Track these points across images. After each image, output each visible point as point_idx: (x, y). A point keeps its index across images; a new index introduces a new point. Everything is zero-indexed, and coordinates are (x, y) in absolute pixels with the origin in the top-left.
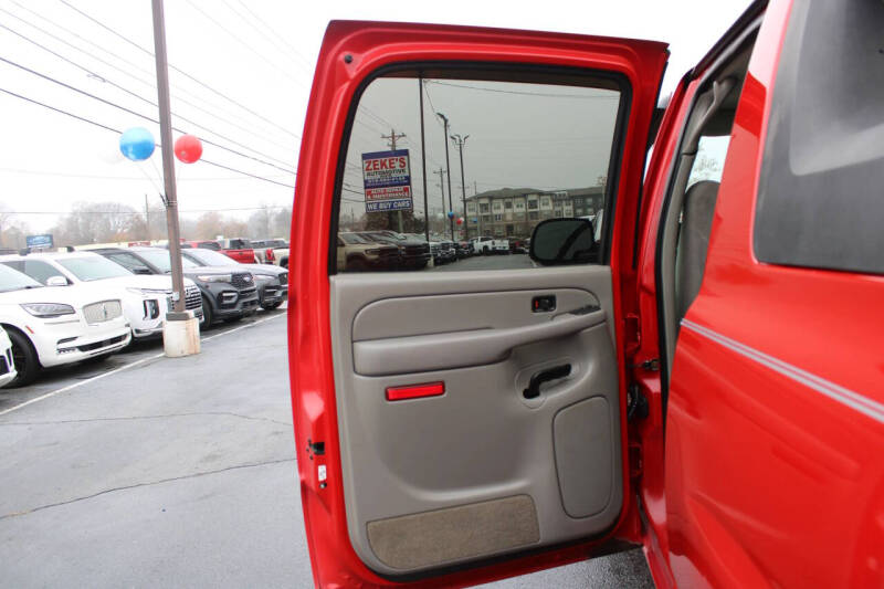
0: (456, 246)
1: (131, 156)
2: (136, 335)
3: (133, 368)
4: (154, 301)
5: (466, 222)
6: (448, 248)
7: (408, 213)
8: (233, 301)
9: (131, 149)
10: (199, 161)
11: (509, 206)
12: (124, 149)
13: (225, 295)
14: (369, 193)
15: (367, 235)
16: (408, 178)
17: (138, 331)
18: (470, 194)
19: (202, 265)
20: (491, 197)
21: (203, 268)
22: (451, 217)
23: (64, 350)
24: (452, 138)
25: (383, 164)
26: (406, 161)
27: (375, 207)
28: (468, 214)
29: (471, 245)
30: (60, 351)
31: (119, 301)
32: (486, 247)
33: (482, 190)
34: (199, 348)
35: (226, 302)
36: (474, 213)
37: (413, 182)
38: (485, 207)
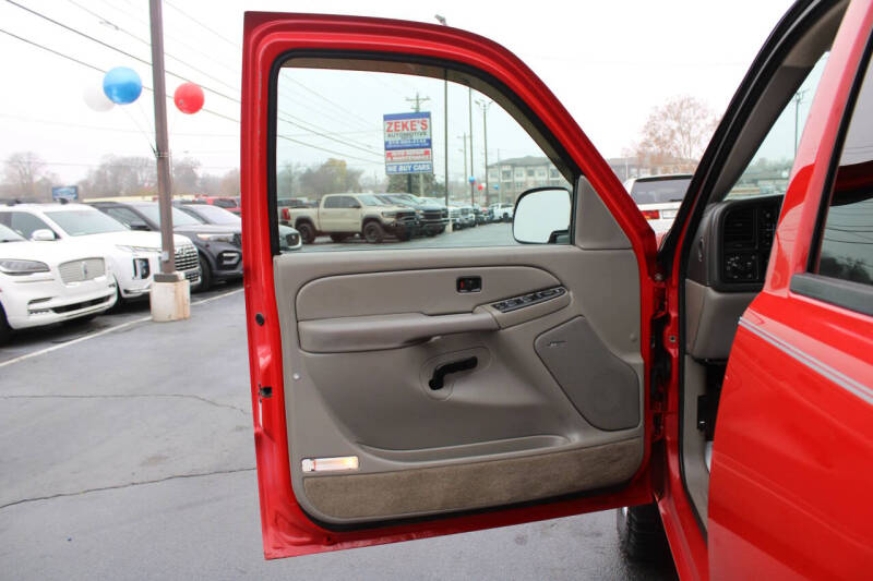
0: (477, 213)
1: (116, 98)
2: (124, 295)
3: (114, 332)
4: (146, 261)
5: (487, 188)
6: (467, 214)
7: (429, 177)
8: (233, 262)
9: (115, 92)
10: (201, 111)
11: (531, 173)
12: (108, 90)
13: (225, 255)
14: (389, 155)
15: (386, 198)
16: (429, 141)
17: (126, 292)
18: (492, 160)
19: (206, 222)
20: (514, 164)
21: (207, 226)
22: (472, 182)
23: (36, 311)
24: (477, 103)
25: (404, 126)
26: (428, 124)
27: (395, 169)
28: (490, 180)
29: (491, 212)
30: (32, 312)
31: (102, 259)
32: (506, 214)
33: (504, 157)
34: (188, 313)
35: (226, 262)
36: (495, 180)
37: (434, 146)
38: (507, 174)
